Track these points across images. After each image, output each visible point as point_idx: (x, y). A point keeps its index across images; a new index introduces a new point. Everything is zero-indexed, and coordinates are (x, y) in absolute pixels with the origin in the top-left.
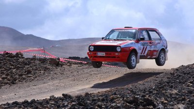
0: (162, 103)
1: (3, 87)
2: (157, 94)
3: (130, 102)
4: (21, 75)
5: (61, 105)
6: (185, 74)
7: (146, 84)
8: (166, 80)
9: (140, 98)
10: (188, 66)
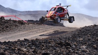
0: (75, 45)
2: (72, 40)
3: (59, 44)
4: (3, 28)
5: (23, 44)
6: (87, 30)
7: (67, 35)
8: (77, 33)
9: (64, 42)
10: (89, 27)
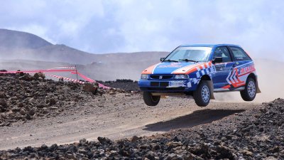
0: (244, 154)
1: (13, 124)
2: (238, 140)
3: (197, 153)
4: (42, 107)
5: (95, 155)
7: (224, 124)
9: (212, 146)
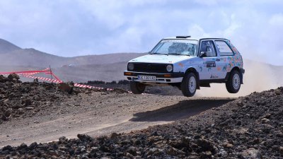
0: (225, 147)
2: (217, 134)
3: (178, 146)
4: (17, 107)
5: (76, 151)
6: (258, 104)
9: (193, 140)
